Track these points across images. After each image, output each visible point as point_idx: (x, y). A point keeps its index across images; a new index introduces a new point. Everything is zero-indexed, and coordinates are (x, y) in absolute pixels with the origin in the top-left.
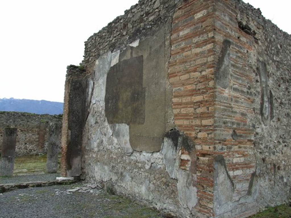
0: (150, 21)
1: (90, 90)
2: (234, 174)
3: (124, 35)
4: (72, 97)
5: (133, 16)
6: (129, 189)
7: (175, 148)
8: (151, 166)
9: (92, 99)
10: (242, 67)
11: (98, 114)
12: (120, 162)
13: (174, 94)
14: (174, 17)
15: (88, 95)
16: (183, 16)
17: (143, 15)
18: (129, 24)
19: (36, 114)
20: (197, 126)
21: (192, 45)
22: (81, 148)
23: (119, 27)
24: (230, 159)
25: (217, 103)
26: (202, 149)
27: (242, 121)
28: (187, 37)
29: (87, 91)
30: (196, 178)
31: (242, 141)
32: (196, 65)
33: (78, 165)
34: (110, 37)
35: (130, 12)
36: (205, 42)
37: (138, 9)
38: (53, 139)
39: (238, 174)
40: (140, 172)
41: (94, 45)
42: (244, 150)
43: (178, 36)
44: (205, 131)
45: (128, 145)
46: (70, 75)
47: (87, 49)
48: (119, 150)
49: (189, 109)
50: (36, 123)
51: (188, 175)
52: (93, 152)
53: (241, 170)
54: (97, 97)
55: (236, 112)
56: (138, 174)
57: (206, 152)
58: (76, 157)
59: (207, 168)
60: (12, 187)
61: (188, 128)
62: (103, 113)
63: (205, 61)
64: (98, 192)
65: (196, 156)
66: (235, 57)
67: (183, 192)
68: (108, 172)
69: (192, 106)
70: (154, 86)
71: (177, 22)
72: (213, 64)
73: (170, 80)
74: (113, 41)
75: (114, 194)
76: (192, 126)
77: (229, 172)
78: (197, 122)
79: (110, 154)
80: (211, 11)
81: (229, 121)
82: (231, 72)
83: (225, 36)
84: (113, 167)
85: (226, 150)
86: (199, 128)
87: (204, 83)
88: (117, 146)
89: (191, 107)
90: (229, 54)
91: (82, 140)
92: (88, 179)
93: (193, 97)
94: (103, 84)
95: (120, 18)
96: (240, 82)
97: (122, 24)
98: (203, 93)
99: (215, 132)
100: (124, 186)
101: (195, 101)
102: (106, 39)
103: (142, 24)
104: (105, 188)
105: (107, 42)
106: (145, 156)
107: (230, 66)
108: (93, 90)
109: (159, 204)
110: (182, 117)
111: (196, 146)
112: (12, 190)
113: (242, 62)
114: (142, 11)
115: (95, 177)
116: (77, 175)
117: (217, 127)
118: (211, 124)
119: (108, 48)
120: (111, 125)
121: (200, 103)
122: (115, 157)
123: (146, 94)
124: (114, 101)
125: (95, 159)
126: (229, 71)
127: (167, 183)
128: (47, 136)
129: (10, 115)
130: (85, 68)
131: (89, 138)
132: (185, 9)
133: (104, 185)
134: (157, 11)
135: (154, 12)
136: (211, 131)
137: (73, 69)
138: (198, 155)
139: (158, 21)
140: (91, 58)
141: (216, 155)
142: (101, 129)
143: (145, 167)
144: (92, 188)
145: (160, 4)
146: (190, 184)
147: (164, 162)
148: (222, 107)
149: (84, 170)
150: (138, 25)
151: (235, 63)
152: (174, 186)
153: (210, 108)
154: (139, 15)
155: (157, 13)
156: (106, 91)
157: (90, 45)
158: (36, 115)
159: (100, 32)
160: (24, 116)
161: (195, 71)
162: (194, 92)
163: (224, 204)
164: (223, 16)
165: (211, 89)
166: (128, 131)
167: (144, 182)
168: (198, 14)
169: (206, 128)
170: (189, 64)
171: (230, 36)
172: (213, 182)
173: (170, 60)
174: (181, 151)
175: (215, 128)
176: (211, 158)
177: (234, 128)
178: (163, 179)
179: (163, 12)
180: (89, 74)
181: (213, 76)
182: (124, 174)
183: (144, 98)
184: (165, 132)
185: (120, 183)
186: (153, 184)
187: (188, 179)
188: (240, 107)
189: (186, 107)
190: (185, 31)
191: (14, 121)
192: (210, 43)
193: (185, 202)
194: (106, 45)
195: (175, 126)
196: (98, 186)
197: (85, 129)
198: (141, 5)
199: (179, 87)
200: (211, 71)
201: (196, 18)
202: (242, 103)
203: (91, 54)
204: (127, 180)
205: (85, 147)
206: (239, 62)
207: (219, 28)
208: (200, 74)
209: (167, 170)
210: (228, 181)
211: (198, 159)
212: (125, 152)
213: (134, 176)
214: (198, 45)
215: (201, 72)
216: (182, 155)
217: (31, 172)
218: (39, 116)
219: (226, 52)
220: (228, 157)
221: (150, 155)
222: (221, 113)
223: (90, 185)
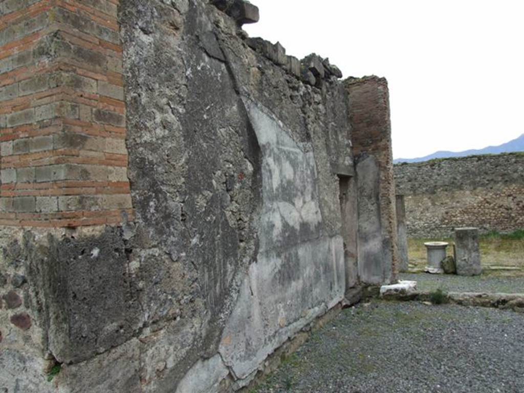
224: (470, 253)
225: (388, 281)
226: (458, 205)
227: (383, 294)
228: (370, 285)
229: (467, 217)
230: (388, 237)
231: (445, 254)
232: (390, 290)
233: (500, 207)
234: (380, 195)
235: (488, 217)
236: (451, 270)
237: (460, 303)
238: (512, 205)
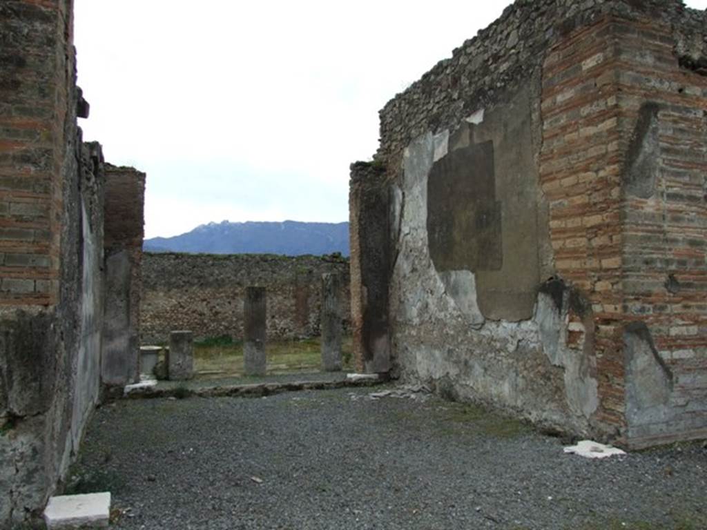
0: (502, 74)
1: (398, 208)
2: (672, 356)
3: (454, 100)
4: (365, 224)
5: (470, 61)
6: (481, 390)
7: (557, 311)
8: (518, 347)
9: (403, 224)
10: (692, 148)
11: (415, 254)
12: (462, 341)
13: (551, 213)
14: (544, 66)
15: (394, 216)
16: (560, 65)
17: (488, 60)
18: (463, 77)
19: (287, 255)
20: (593, 271)
21: (580, 122)
22: (388, 318)
23: (444, 83)
24: (661, 328)
25: (627, 227)
26: (603, 311)
27: (691, 256)
28: (570, 106)
29: (392, 209)
30: (595, 363)
31: (690, 294)
32: (587, 159)
33: (385, 352)
34: (429, 102)
35: (463, 52)
36: (603, 116)
37: (478, 48)
38: (330, 305)
39: (683, 356)
40: (500, 358)
41: (399, 119)
42: (697, 311)
43: (555, 103)
44: (607, 279)
45: (476, 311)
46: (357, 181)
47: (386, 125)
48: (460, 319)
49: (579, 240)
50: (289, 275)
51: (582, 359)
52: (412, 326)
53: (691, 351)
54: (411, 221)
55: (674, 241)
56: (496, 361)
57: (610, 317)
58: (380, 337)
59: (614, 344)
60: (278, 387)
61: (579, 275)
62: (425, 251)
63: (604, 151)
64: (424, 398)
65: (593, 323)
66: (670, 133)
67: (574, 389)
68: (440, 361)
69: (584, 233)
70: (515, 199)
71: (550, 75)
72: (616, 156)
73: (544, 186)
74: (435, 110)
75: (454, 401)
76: (585, 271)
77: (659, 353)
78: (594, 263)
79: (443, 329)
80: (611, 55)
81: (658, 258)
82: (661, 164)
83: (645, 95)
84: (450, 351)
85: (651, 312)
86: (597, 275)
87: (602, 191)
88: (455, 313)
89: (581, 236)
90: (655, 131)
91: (389, 305)
92: (405, 377)
93: (586, 218)
94: (422, 195)
95: (445, 65)
96: (687, 179)
97: (450, 77)
98: (603, 210)
99: (626, 280)
100: (471, 385)
101: (588, 226)
102: (420, 106)
103: (487, 79)
104: (438, 391)
105: (422, 112)
106: (506, 328)
107: (658, 154)
108: (402, 207)
109: (534, 413)
110: (568, 255)
111: (593, 306)
112: (278, 393)
113: (689, 138)
114: (485, 52)
115: (417, 371)
116: (384, 370)
117: (630, 271)
118: (616, 266)
119: (426, 125)
120: (441, 274)
121: (596, 230)
122: (452, 332)
123: (503, 214)
124: (444, 229)
125: (416, 338)
126: (658, 163)
127: (547, 375)
128: (312, 302)
129: (241, 261)
130: (383, 164)
131: (402, 299)
132: (565, 50)
133: (435, 386)
134: (513, 53)
135: (507, 55)
136: (617, 279)
137: (361, 169)
138: (596, 322)
139: (517, 73)
140: (394, 143)
141: (630, 321)
142: (422, 282)
143: (506, 349)
144: (414, 392)
145: (517, 40)
146: (585, 375)
147: (540, 338)
148: (640, 234)
149: (397, 361)
150: (479, 79)
151: (672, 144)
152: (559, 378)
153: (614, 237)
154: (480, 59)
155: (514, 58)
156: (429, 209)
157: (391, 117)
158: (289, 257)
159: (407, 92)
160: (266, 261)
161: (586, 170)
162: (587, 209)
163: (647, 408)
164: (638, 58)
165: (614, 202)
166: (474, 283)
167: (507, 375)
168: (588, 61)
169: (610, 273)
170: (576, 156)
171: (658, 92)
172: (623, 367)
173: (542, 150)
174: (568, 316)
175: (624, 274)
176: (619, 326)
177: (670, 271)
178: (540, 368)
179: (524, 56)
180: (393, 176)
181: (617, 179)
182: (471, 362)
183: (499, 221)
184: (539, 281)
185: (464, 380)
186: (523, 377)
187: (582, 364)
188: (686, 229)
189: (575, 236)
190: (566, 94)
191: (249, 273)
192: (610, 118)
193: (579, 406)
194: (422, 119)
195: (557, 272)
196: (423, 388)
197: (392, 284)
198: (483, 40)
199: (560, 201)
200: (614, 169)
201: (585, 68)
202: (691, 220)
203: (395, 136)
204: (477, 373)
205: (395, 317)
206: (683, 141)
207: (629, 85)
208: (594, 174)
209: (545, 352)
210: (657, 368)
211: (597, 328)
212: (471, 322)
213: (489, 366)
214: (590, 121)
215: (597, 171)
216: (571, 324)
217: (296, 369)
218: (294, 260)
219: (648, 127)
220: (656, 324)
221: (514, 325)
222: (639, 245)
223: (410, 387)
224: (185, 357)
225: (132, 380)
226: (150, 307)
227: (128, 393)
228: (112, 386)
229: (158, 322)
230: (135, 335)
231: (157, 359)
232: (136, 389)
233: (194, 312)
234: (131, 291)
235: (181, 323)
236: (164, 376)
237: (200, 395)
238: (206, 311)
